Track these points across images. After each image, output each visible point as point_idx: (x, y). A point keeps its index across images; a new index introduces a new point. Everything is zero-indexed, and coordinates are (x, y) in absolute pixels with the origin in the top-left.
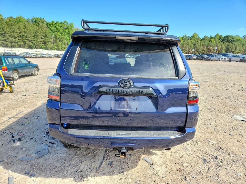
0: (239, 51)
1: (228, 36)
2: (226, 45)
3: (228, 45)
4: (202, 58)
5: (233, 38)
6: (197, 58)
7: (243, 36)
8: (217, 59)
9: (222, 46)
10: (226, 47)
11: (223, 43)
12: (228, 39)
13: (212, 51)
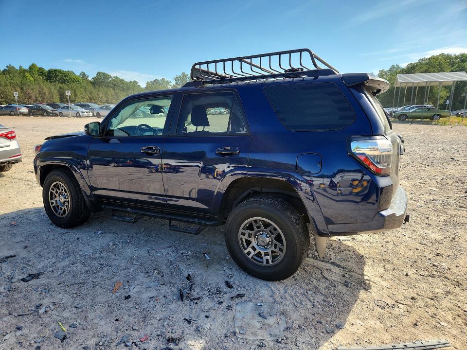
0: (82, 99)
1: (55, 71)
2: (58, 89)
3: (60, 88)
4: (40, 112)
5: (65, 76)
6: (29, 112)
7: (81, 74)
8: (74, 113)
9: (50, 89)
10: (59, 91)
11: (51, 82)
12: (56, 76)
13: (34, 98)
